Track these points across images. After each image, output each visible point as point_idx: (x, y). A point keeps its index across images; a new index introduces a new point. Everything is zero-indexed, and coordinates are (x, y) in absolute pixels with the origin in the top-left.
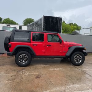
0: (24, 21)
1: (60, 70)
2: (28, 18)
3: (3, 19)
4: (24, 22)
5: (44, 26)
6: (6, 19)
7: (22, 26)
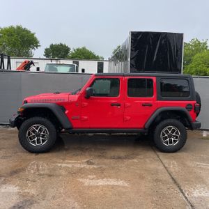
3: (72, 50)
6: (78, 50)
7: (105, 62)
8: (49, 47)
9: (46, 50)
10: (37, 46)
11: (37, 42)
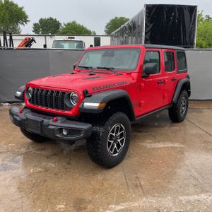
0: (108, 25)
1: (172, 148)
2: (116, 18)
4: (106, 27)
5: (146, 34)
6: (69, 24)
7: (101, 37)
8: (37, 22)
9: (35, 25)
10: (26, 21)
11: (26, 17)
